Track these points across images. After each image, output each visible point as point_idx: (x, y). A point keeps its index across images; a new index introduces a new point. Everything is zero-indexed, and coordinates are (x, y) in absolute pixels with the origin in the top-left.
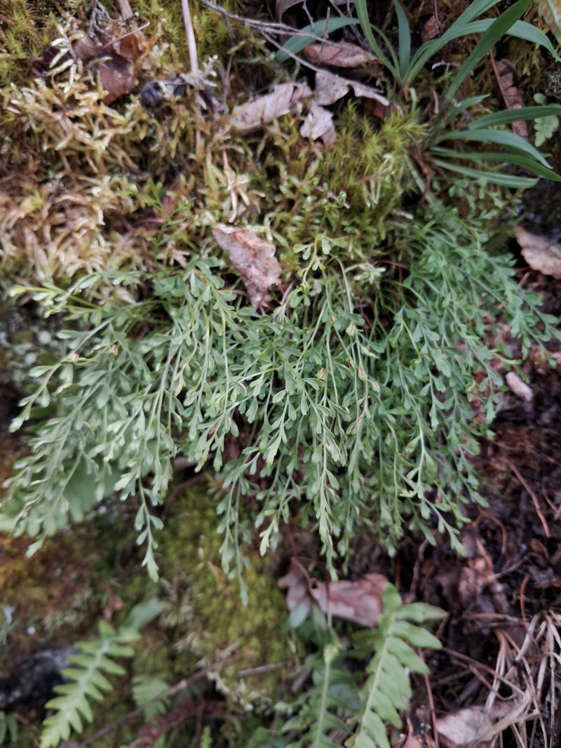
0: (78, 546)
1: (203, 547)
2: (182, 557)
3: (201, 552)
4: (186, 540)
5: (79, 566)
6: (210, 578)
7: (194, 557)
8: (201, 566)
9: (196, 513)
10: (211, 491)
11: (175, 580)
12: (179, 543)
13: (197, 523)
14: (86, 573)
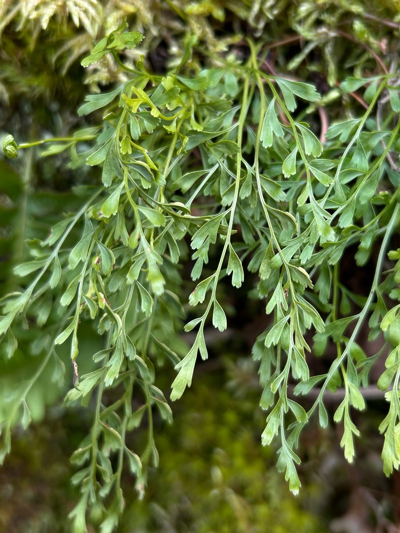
0: (37, 454)
1: (218, 464)
2: (186, 477)
3: (217, 474)
4: (192, 454)
5: (37, 480)
6: (226, 512)
7: (205, 480)
8: (215, 492)
9: (209, 416)
10: (232, 384)
11: (174, 507)
12: (181, 456)
13: (210, 429)
14: (47, 492)
